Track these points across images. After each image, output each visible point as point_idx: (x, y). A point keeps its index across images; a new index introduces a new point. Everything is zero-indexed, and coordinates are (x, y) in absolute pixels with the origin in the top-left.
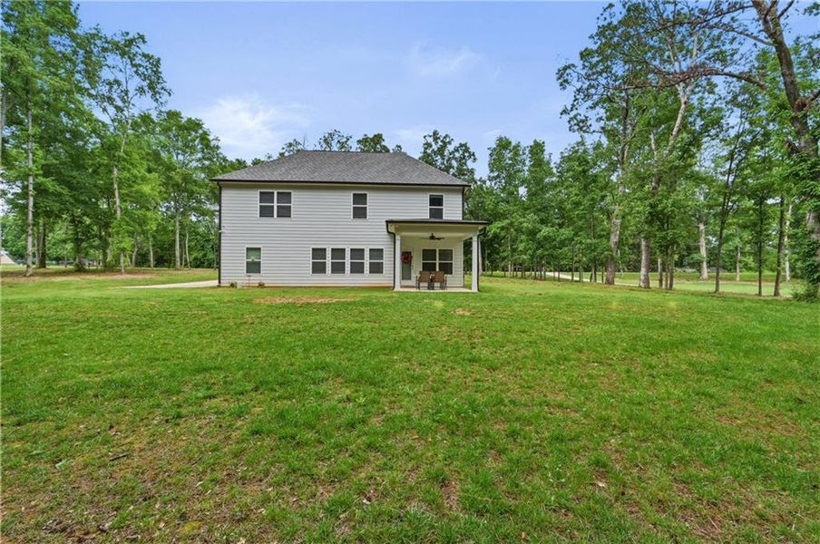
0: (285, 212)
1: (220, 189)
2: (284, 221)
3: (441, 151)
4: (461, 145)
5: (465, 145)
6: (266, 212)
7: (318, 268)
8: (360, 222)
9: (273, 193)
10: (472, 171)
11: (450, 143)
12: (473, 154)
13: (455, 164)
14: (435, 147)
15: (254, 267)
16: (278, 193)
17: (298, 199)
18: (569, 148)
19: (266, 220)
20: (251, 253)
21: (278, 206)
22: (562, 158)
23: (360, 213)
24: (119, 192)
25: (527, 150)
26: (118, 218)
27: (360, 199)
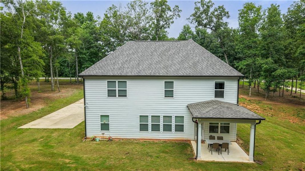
0: (123, 94)
1: (84, 80)
2: (122, 99)
3: (206, 12)
4: (220, 8)
5: (222, 7)
6: (111, 93)
7: (144, 127)
8: (169, 99)
9: (115, 82)
10: (226, 24)
11: (212, 6)
12: (228, 13)
13: (215, 20)
14: (202, 9)
15: (105, 127)
16: (118, 82)
17: (131, 85)
18: (294, 5)
19: (112, 99)
20: (103, 118)
21: (119, 90)
22: (289, 12)
23: (169, 94)
24: (22, 62)
25: (267, 11)
26: (23, 76)
27: (169, 85)
